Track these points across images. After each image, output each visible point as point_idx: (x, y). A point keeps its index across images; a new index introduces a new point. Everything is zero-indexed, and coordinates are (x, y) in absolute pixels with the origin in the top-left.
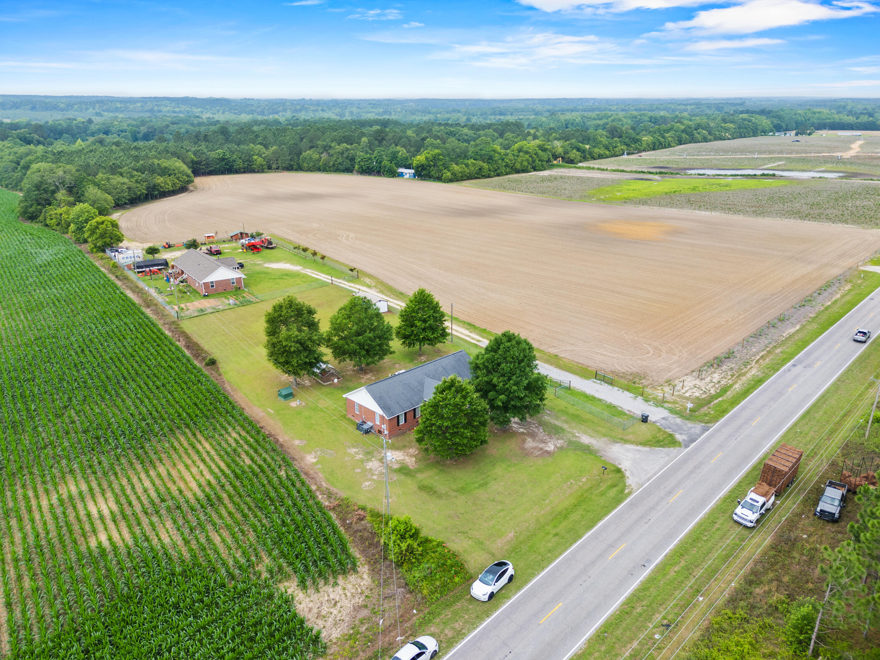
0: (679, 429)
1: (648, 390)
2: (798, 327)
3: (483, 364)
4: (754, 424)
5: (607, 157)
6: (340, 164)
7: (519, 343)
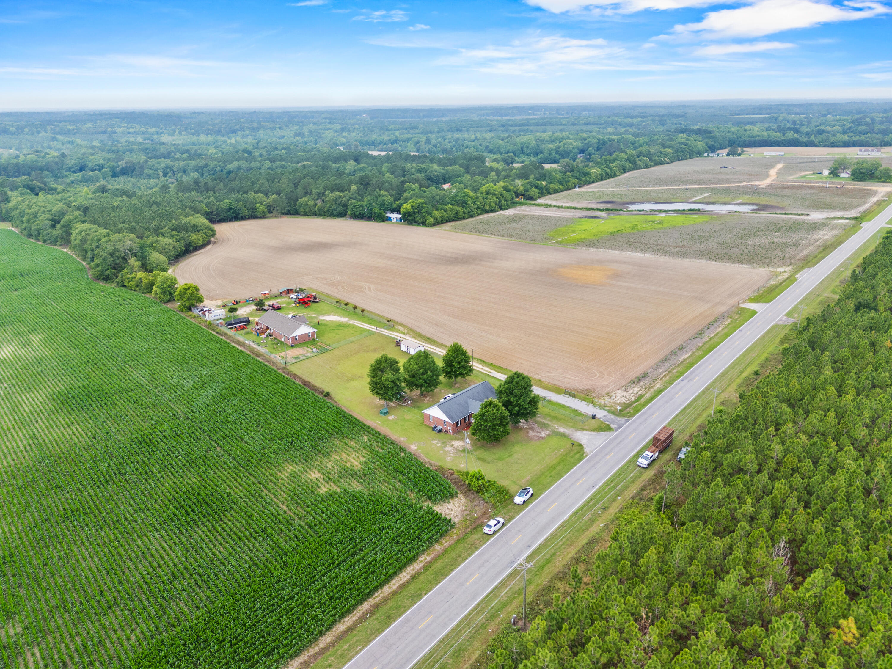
0: (613, 422)
1: (596, 400)
2: (690, 354)
3: (505, 391)
4: (654, 417)
5: (562, 191)
6: (334, 209)
7: (524, 378)
